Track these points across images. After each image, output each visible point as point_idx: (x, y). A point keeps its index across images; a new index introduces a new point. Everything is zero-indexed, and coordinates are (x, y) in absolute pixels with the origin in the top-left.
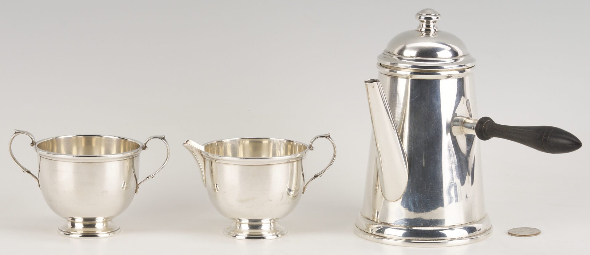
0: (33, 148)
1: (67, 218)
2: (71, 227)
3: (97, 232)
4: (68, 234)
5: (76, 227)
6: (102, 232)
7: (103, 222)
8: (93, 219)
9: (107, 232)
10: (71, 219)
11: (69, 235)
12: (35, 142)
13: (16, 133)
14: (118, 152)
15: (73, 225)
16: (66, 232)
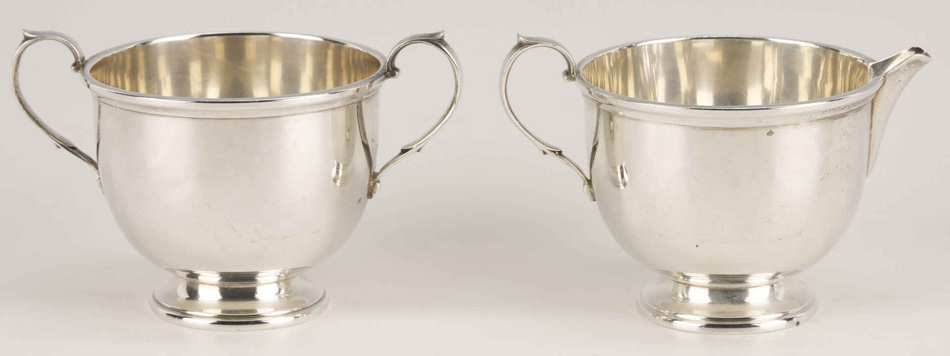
0: (78, 75)
1: (176, 272)
2: (188, 296)
3: (260, 311)
4: (180, 314)
5: (200, 299)
6: (276, 310)
7: (278, 282)
8: (250, 277)
9: (289, 311)
10: (188, 276)
11: (181, 318)
12: (83, 59)
13: (27, 39)
14: (318, 85)
15: (192, 293)
16: (173, 309)
